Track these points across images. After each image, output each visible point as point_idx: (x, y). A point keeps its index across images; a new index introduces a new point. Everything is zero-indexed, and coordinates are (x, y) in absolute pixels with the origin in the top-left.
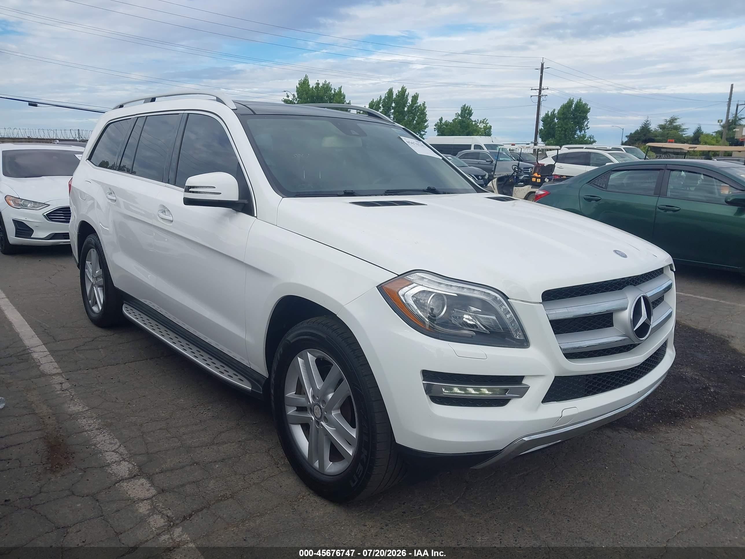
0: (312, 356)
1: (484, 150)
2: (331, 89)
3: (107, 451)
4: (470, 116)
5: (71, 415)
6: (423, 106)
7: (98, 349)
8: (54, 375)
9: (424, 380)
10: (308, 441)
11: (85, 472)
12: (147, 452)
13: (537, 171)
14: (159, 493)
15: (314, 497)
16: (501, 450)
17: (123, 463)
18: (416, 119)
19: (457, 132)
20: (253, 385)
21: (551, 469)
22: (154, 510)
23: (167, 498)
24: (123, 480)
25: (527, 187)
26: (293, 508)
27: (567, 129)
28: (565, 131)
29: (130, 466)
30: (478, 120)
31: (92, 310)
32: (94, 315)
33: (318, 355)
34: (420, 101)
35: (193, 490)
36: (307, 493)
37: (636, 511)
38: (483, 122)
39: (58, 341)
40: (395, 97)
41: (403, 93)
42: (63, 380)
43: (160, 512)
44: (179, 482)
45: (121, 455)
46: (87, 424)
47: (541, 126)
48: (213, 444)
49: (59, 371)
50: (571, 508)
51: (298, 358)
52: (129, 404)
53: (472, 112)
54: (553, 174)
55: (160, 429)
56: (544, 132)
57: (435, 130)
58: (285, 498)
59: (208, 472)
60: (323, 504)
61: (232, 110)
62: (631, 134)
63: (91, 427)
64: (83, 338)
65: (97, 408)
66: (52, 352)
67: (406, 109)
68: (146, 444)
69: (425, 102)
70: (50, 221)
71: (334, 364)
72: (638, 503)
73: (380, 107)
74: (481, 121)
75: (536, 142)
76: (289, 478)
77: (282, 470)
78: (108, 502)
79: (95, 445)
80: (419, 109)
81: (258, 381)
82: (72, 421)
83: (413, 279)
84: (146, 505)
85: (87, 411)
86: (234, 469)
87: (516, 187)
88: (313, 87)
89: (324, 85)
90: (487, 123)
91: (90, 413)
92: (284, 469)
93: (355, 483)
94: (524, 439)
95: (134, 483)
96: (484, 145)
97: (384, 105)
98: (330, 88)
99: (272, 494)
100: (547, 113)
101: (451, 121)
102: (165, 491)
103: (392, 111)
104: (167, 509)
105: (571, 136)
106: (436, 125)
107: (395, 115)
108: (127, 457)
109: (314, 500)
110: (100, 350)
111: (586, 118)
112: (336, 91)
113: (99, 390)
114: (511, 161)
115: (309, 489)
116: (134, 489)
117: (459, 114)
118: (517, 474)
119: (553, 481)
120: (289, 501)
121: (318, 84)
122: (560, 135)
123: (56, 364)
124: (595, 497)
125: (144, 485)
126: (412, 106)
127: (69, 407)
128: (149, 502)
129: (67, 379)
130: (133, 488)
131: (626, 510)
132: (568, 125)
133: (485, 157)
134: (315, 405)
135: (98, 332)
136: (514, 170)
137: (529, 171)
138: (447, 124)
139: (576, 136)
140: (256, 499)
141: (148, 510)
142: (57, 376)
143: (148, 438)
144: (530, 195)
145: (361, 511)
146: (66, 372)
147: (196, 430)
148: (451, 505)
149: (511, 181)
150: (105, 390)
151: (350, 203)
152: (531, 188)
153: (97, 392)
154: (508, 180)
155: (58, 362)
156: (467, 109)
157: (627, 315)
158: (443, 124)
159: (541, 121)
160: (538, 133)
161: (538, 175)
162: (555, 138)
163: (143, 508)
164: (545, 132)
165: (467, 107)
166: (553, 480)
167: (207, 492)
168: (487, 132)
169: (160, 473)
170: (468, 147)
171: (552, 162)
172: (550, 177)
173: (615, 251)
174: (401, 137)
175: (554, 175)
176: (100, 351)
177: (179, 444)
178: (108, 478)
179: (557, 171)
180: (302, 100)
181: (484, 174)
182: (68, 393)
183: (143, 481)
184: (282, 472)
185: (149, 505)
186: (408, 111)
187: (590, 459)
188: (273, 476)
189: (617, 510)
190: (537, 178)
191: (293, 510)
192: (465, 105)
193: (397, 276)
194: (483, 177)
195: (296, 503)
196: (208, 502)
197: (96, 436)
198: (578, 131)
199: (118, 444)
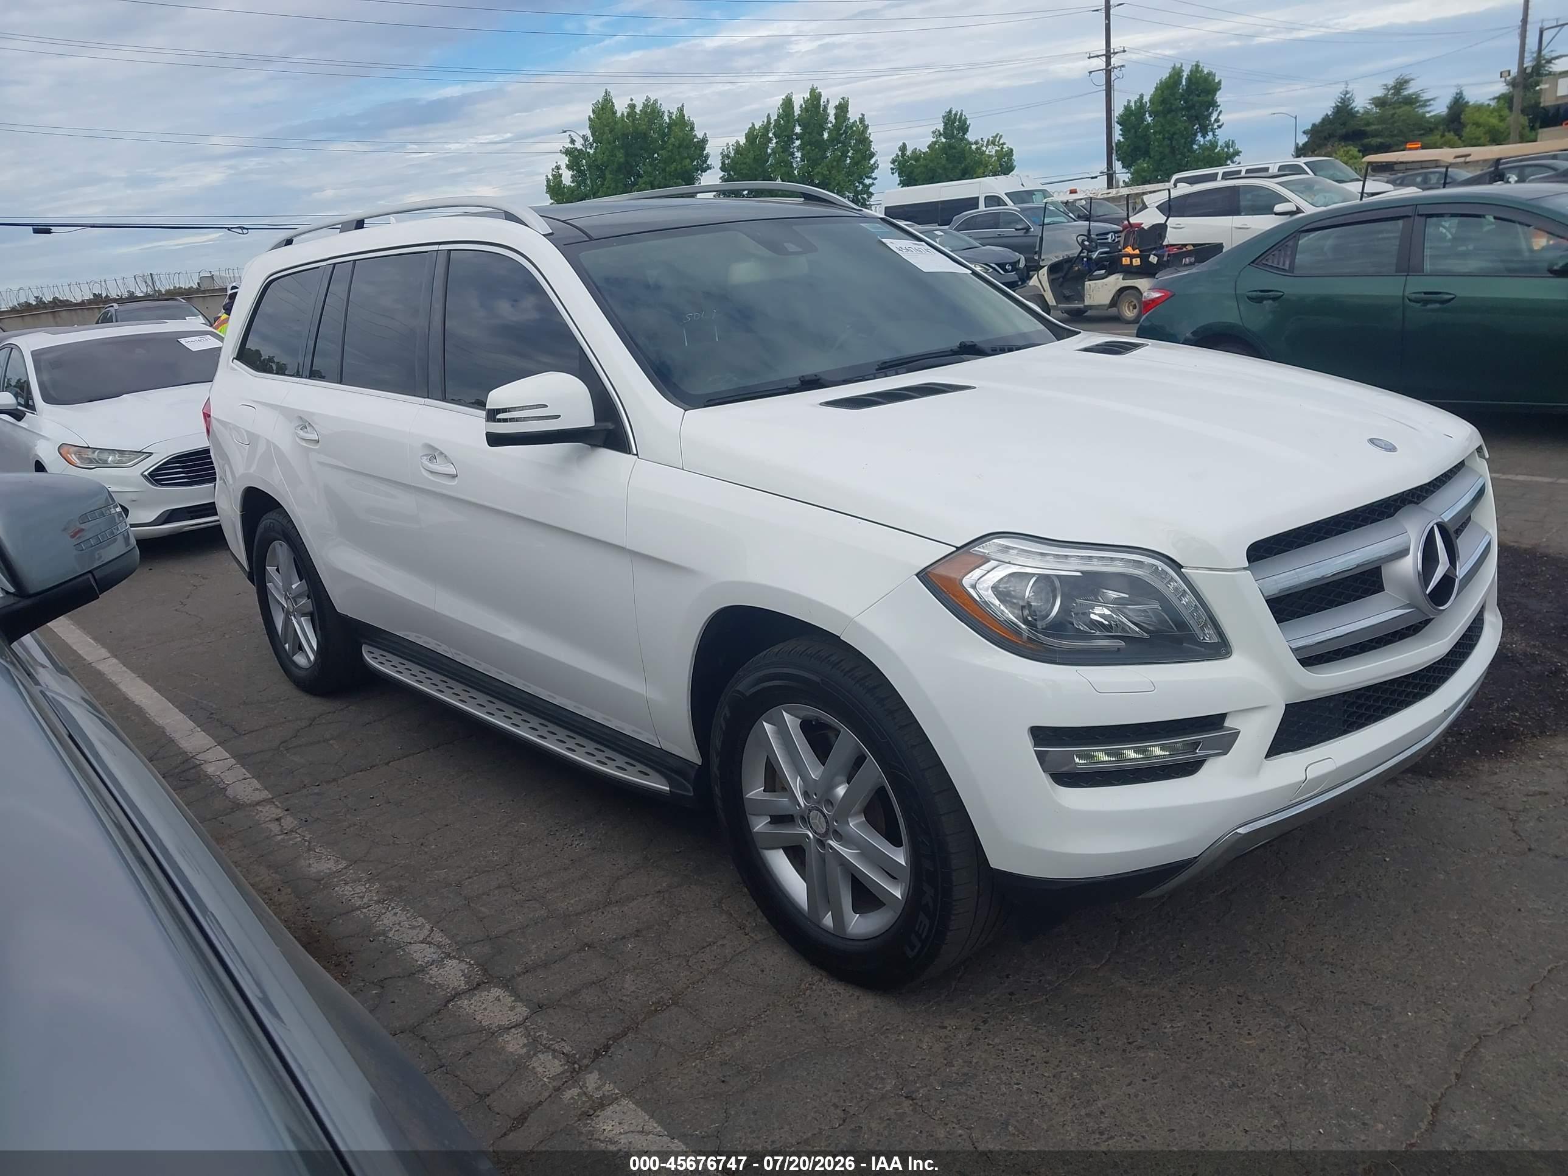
0: (792, 717)
1: (1007, 205)
2: (661, 114)
3: (410, 943)
4: (964, 134)
5: (319, 881)
6: (860, 123)
7: (326, 741)
8: (258, 803)
9: (1035, 746)
10: (805, 881)
11: (383, 987)
12: (488, 936)
13: (1131, 240)
14: (534, 1013)
15: (832, 983)
16: (1196, 858)
17: (449, 962)
18: (850, 154)
19: (940, 171)
20: (671, 782)
21: (1277, 875)
22: (535, 1045)
23: (553, 1019)
24: (458, 995)
25: (1112, 278)
26: (798, 1010)
27: (1174, 134)
28: (1171, 139)
29: (463, 966)
30: (982, 139)
31: (294, 663)
32: (302, 673)
33: (804, 713)
34: (853, 115)
35: (596, 998)
36: (817, 978)
37: (1461, 937)
38: (993, 143)
39: (244, 734)
40: (800, 112)
41: (814, 101)
42: (279, 812)
43: (549, 1048)
44: (566, 986)
45: (439, 947)
46: (354, 894)
47: (1117, 135)
48: (610, 903)
49: (266, 794)
50: (1332, 947)
51: (764, 723)
52: (422, 844)
53: (968, 123)
54: (1164, 244)
55: (499, 887)
56: (1125, 147)
57: (893, 173)
58: (776, 993)
59: (615, 961)
60: (853, 995)
61: (543, 235)
62: (1314, 125)
63: (365, 900)
64: (289, 721)
65: (364, 861)
66: (241, 758)
67: (826, 135)
68: (481, 920)
69: (863, 115)
70: (156, 486)
71: (842, 730)
72: (1462, 922)
73: (771, 139)
74: (988, 140)
75: (1111, 172)
76: (773, 952)
77: (755, 938)
78: (444, 1040)
79: (384, 933)
80: (853, 132)
81: (678, 772)
82: (325, 892)
83: (987, 552)
84: (517, 1038)
85: (345, 868)
86: (664, 946)
87: (1090, 280)
88: (623, 114)
89: (645, 106)
90: (1002, 144)
91: (354, 873)
92: (759, 937)
93: (916, 950)
94: (1238, 831)
95: (481, 999)
96: (1006, 194)
97: (778, 132)
98: (658, 112)
99: (750, 987)
100: (1126, 104)
101: (925, 149)
102: (545, 1007)
103: (798, 143)
104: (559, 1040)
105: (1184, 147)
106: (893, 162)
107: (804, 152)
108: (453, 950)
109: (833, 990)
110: (331, 742)
111: (1213, 104)
112: (674, 117)
113: (355, 825)
114: (1068, 222)
115: (817, 970)
116: (485, 1009)
117: (939, 131)
118: (1214, 892)
119: (1286, 898)
120: (785, 997)
121: (632, 107)
122: (1161, 149)
123: (256, 781)
124: (1375, 920)
125: (502, 999)
126: (837, 127)
127: (310, 864)
128: (521, 1032)
129: (287, 810)
130: (481, 1008)
131: (1440, 939)
132: (1176, 125)
133: (1010, 219)
134: (810, 811)
135: (314, 706)
136: (1082, 244)
137: (1110, 241)
138: (917, 156)
139: (1195, 147)
140: (722, 1001)
141: (525, 1045)
142: (265, 806)
143: (481, 908)
144: (1123, 295)
145: (930, 1001)
146: (280, 795)
147: (569, 879)
148: (1098, 969)
149: (1077, 268)
150: (367, 822)
151: (821, 404)
152: (1123, 279)
153: (352, 829)
154: (1071, 267)
155: (257, 777)
156: (955, 118)
157: (1410, 565)
158: (908, 157)
159: (1116, 124)
160: (1114, 152)
161: (1134, 250)
162: (1150, 157)
163: (514, 1044)
164: (1128, 146)
165: (956, 115)
166: (1286, 896)
167: (624, 998)
168: (1004, 165)
169: (524, 973)
170: (973, 203)
171: (1160, 219)
172: (1159, 252)
173: (1372, 441)
174: (883, 240)
175: (1167, 246)
176: (331, 745)
177: (543, 912)
178: (428, 994)
179: (1172, 237)
180: (604, 147)
181: (1017, 259)
182: (297, 838)
183: (496, 992)
184: (756, 942)
185: (522, 1036)
186: (831, 139)
187: (1351, 847)
188: (740, 953)
189: (1424, 940)
190: (1132, 257)
191: (798, 1014)
192: (950, 111)
193: (955, 549)
194: (1014, 265)
195: (800, 999)
196: (632, 1019)
197: (380, 917)
198: (1199, 135)
199: (428, 926)
